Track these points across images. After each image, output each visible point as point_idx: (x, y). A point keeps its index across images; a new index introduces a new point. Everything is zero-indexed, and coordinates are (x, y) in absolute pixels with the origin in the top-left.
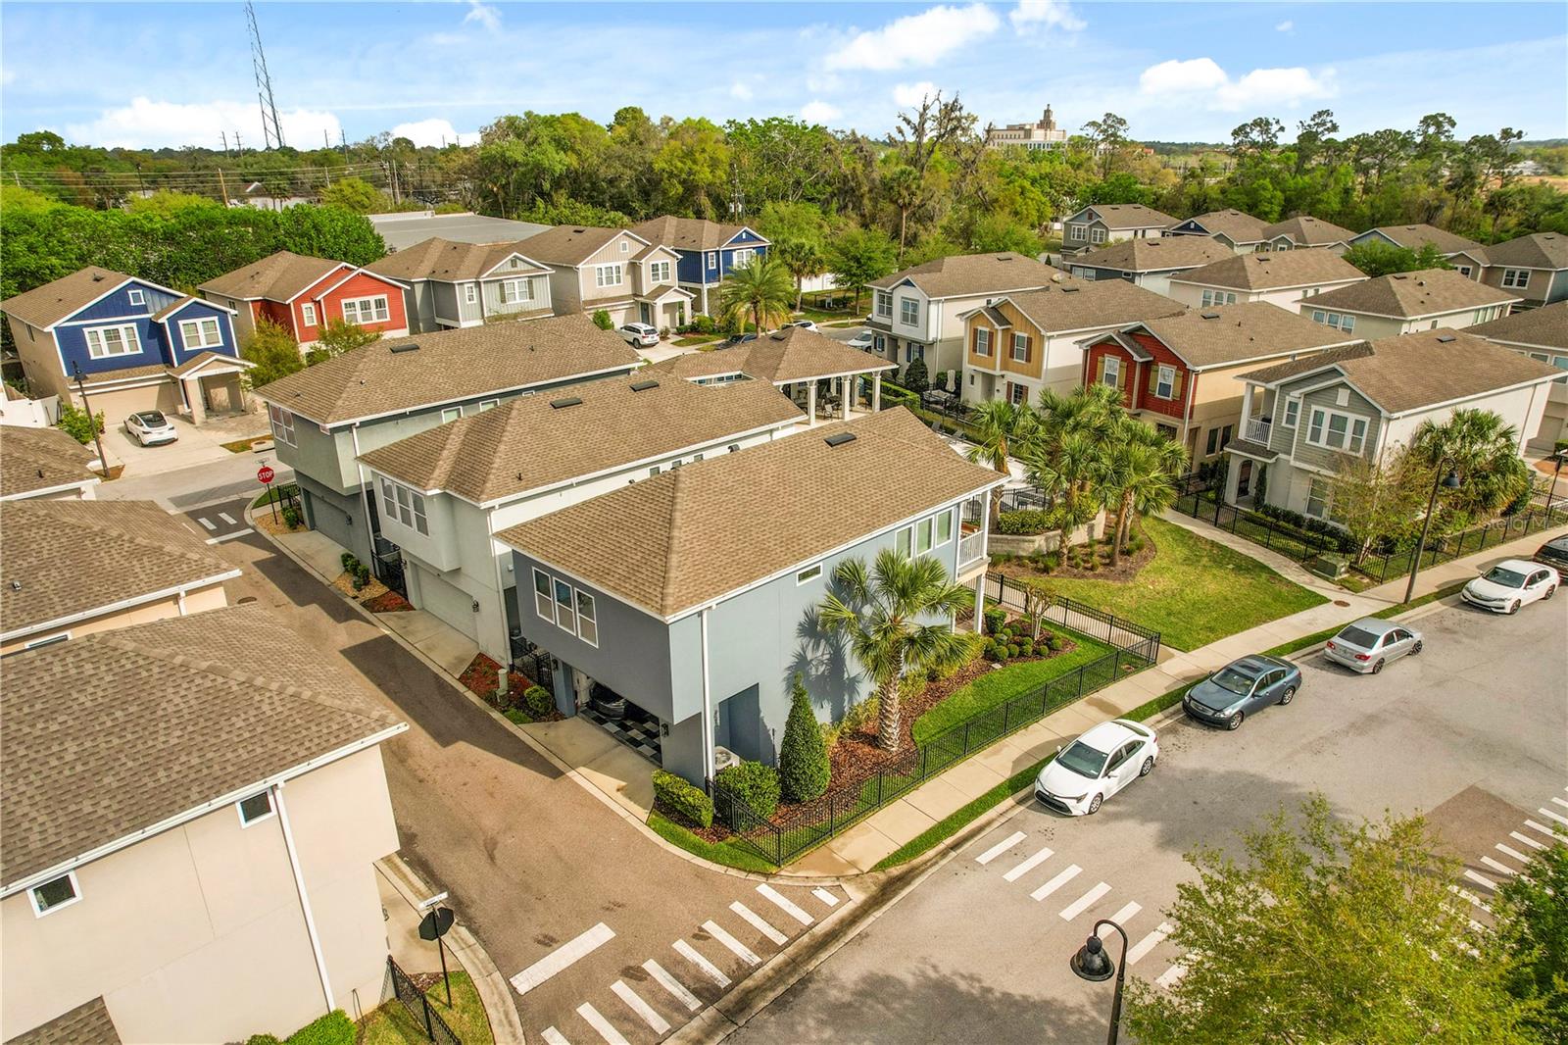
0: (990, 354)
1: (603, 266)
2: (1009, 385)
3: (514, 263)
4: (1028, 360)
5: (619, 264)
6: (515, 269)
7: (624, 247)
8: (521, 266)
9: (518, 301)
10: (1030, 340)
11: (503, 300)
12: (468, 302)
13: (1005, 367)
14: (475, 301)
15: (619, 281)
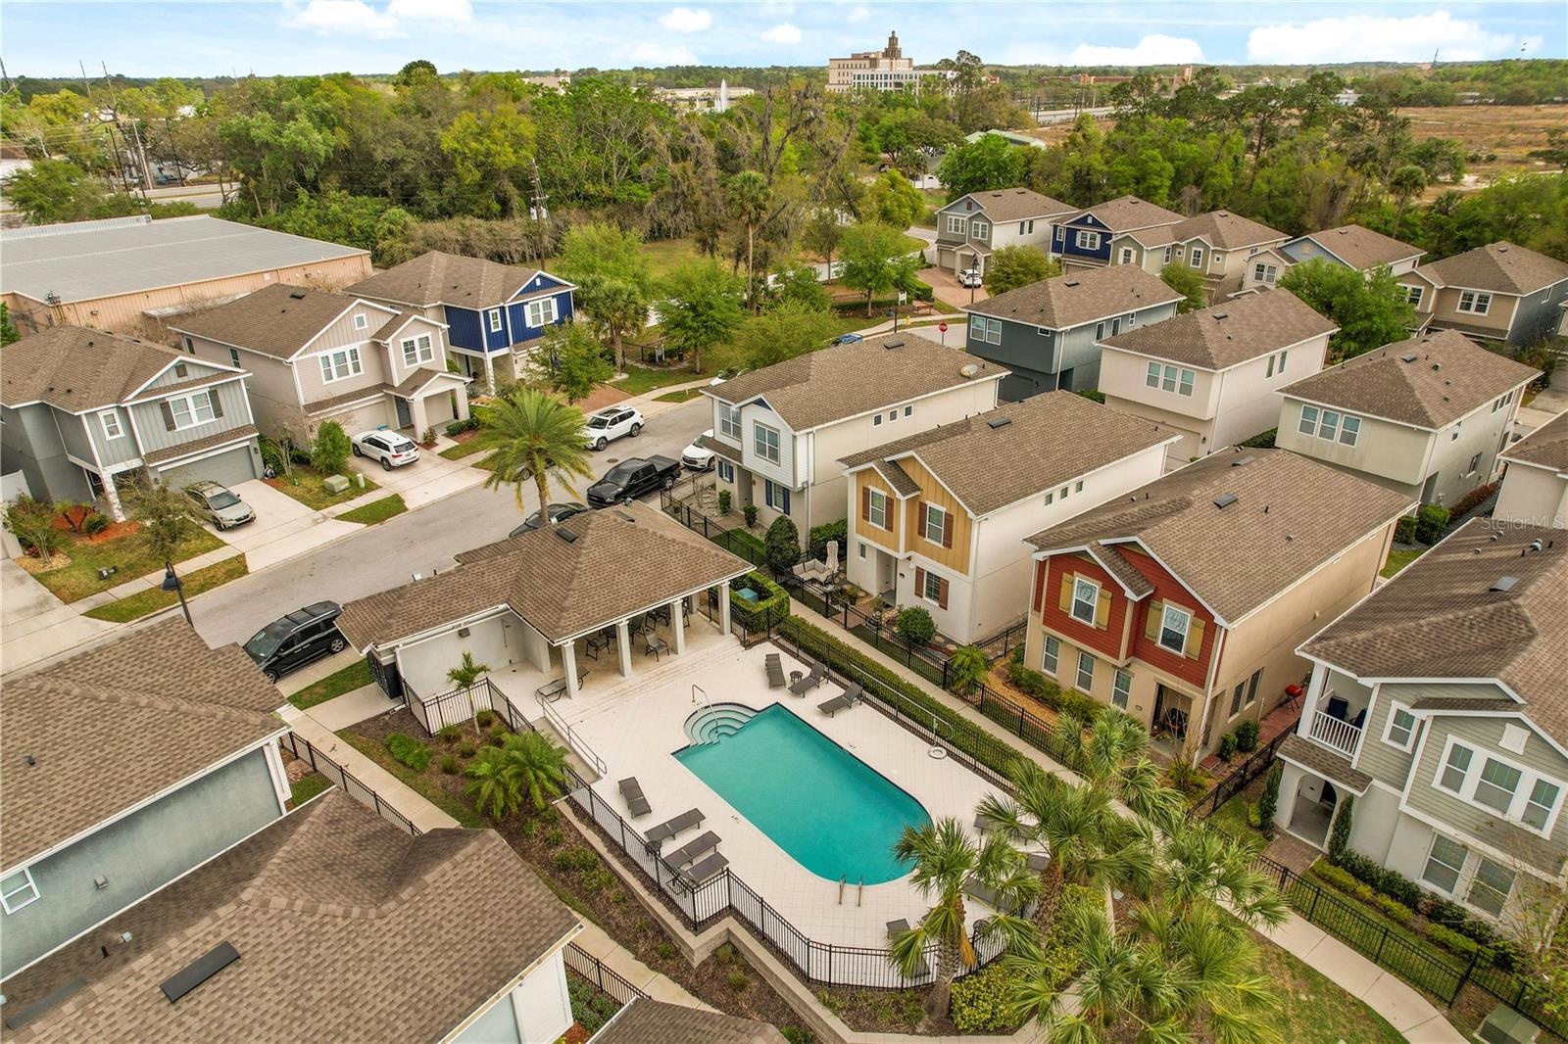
0: (889, 527)
1: (330, 353)
2: (919, 572)
3: (181, 369)
4: (948, 544)
5: (356, 346)
6: (185, 379)
7: (361, 321)
8: (193, 374)
9: (196, 423)
10: (949, 519)
11: (170, 426)
12: (109, 438)
13: (911, 545)
14: (122, 434)
15: (357, 369)
